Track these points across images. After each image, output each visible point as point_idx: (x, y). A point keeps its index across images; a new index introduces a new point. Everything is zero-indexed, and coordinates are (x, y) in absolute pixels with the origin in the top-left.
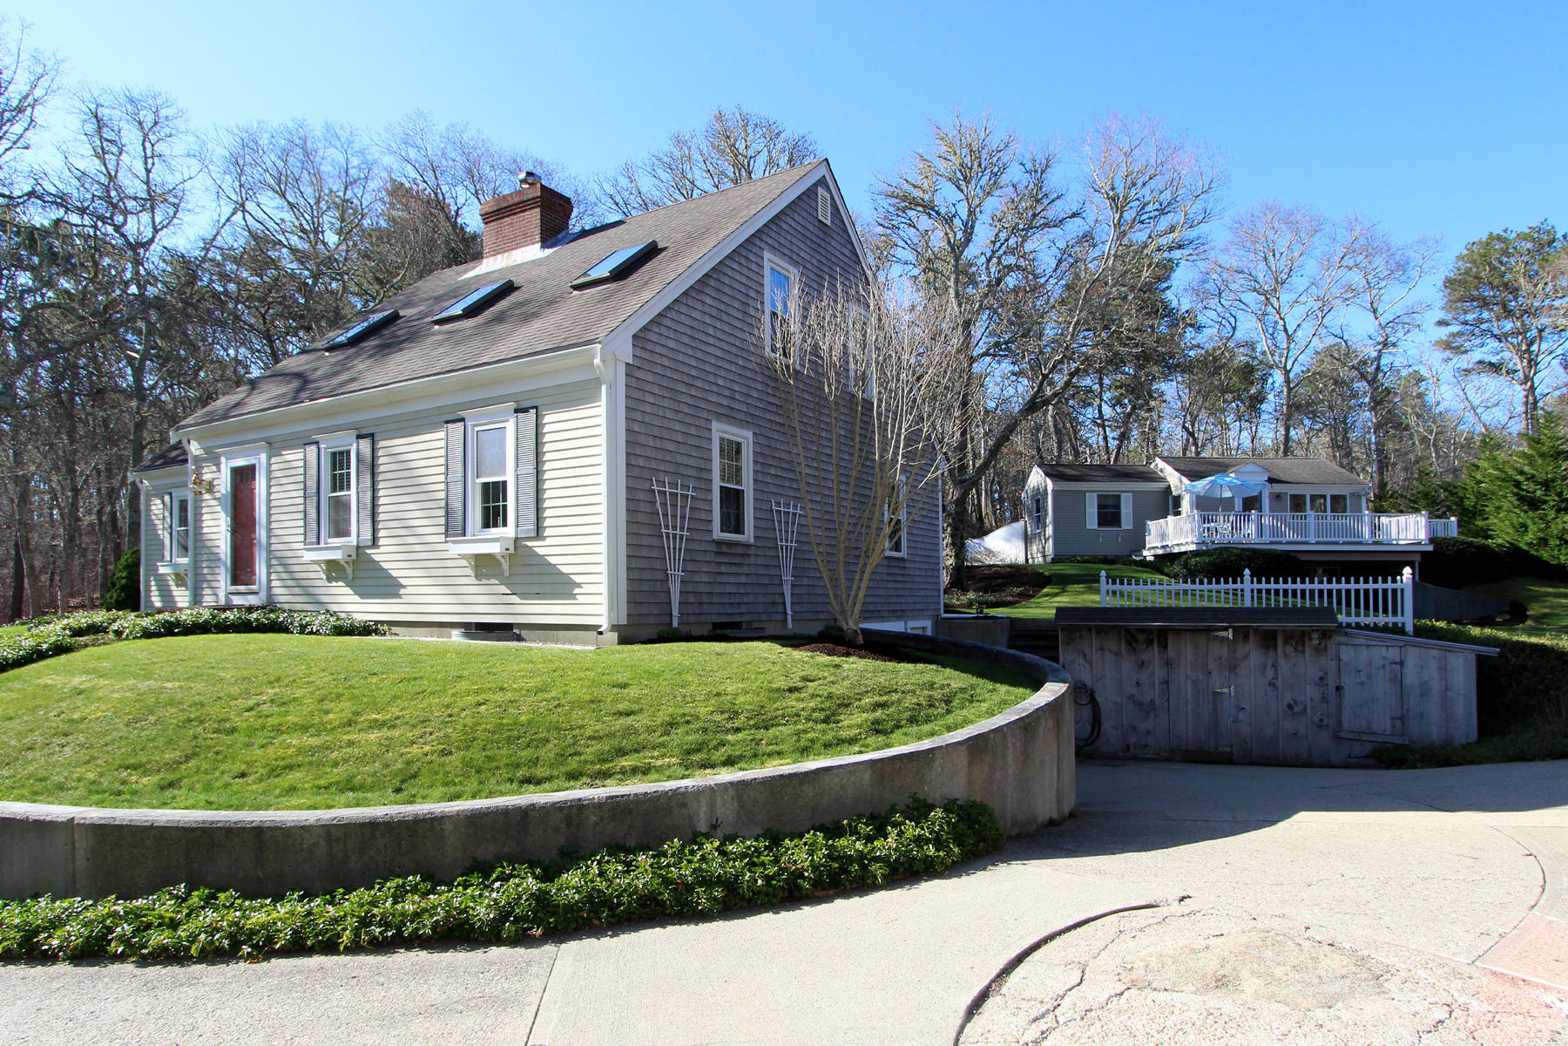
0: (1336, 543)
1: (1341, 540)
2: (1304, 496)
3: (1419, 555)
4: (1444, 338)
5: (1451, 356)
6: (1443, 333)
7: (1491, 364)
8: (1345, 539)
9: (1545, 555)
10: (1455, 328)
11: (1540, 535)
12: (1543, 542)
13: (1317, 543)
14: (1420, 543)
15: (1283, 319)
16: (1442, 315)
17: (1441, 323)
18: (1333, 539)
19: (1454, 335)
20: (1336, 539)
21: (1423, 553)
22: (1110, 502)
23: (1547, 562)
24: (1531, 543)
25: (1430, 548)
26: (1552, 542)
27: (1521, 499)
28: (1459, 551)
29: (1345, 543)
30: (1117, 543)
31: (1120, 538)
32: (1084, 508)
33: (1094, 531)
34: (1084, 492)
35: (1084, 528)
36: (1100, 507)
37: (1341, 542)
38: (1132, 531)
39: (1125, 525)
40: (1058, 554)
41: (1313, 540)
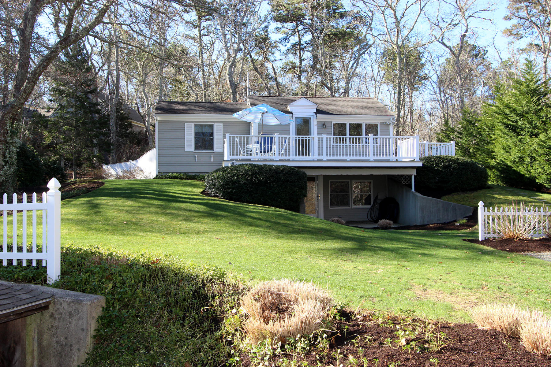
0: (345, 161)
1: (348, 158)
2: (345, 124)
3: (415, 170)
4: (509, 28)
5: (513, 40)
6: (509, 24)
8: (352, 157)
9: (522, 170)
10: (515, 21)
11: (519, 154)
13: (329, 161)
14: (413, 161)
17: (507, 18)
18: (342, 157)
19: (515, 26)
20: (345, 157)
21: (418, 168)
22: (206, 130)
23: (523, 175)
24: (515, 161)
25: (420, 164)
28: (445, 167)
29: (352, 161)
30: (210, 162)
31: (212, 158)
32: (184, 135)
33: (191, 153)
34: (184, 123)
35: (184, 151)
36: (197, 134)
37: (348, 160)
38: (222, 153)
39: (217, 148)
40: (160, 171)
41: (325, 158)
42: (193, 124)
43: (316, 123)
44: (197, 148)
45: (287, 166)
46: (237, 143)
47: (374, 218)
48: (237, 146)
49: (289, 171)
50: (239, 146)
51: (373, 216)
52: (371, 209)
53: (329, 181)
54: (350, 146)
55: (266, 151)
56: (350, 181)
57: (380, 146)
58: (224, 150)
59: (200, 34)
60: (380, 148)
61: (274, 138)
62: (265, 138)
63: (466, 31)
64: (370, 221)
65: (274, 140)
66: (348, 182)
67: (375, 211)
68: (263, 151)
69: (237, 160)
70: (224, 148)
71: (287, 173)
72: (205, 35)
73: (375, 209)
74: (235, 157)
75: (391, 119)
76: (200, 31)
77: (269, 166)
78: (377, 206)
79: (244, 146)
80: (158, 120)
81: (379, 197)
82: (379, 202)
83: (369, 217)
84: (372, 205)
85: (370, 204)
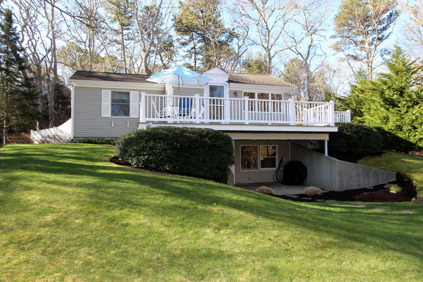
0: (266, 125)
1: (270, 122)
2: (254, 94)
3: (328, 136)
7: (352, 56)
10: (339, 39)
12: (400, 128)
14: (328, 126)
15: (266, 23)
16: (334, 33)
18: (263, 122)
20: (266, 122)
21: (331, 134)
24: (392, 128)
25: (336, 130)
26: (405, 128)
27: (385, 100)
29: (273, 125)
30: (126, 128)
31: (128, 124)
32: (100, 101)
33: (107, 119)
34: (101, 89)
35: (100, 117)
36: (113, 101)
37: (270, 124)
38: (138, 119)
39: (133, 114)
40: (76, 136)
41: (247, 122)
42: (110, 92)
43: (228, 91)
44: (113, 113)
45: (212, 130)
46: (153, 108)
47: (279, 179)
48: (154, 110)
49: (215, 135)
50: (156, 111)
51: (278, 177)
52: (277, 171)
53: (240, 146)
54: (258, 113)
55: (186, 114)
56: (258, 145)
57: (283, 114)
58: (139, 116)
59: (123, 39)
60: (283, 116)
61: (195, 99)
62: (184, 99)
63: (312, 43)
64: (276, 182)
65: (195, 102)
66: (257, 147)
67: (280, 173)
68: (182, 114)
69: (153, 123)
70: (139, 114)
71: (213, 137)
72: (126, 40)
73: (280, 171)
74: (151, 119)
75: (294, 90)
76: (122, 36)
77: (191, 128)
78: (281, 169)
79: (161, 109)
80: (74, 86)
81: (284, 160)
82: (283, 164)
83: (275, 179)
84: (278, 168)
85: (275, 167)
